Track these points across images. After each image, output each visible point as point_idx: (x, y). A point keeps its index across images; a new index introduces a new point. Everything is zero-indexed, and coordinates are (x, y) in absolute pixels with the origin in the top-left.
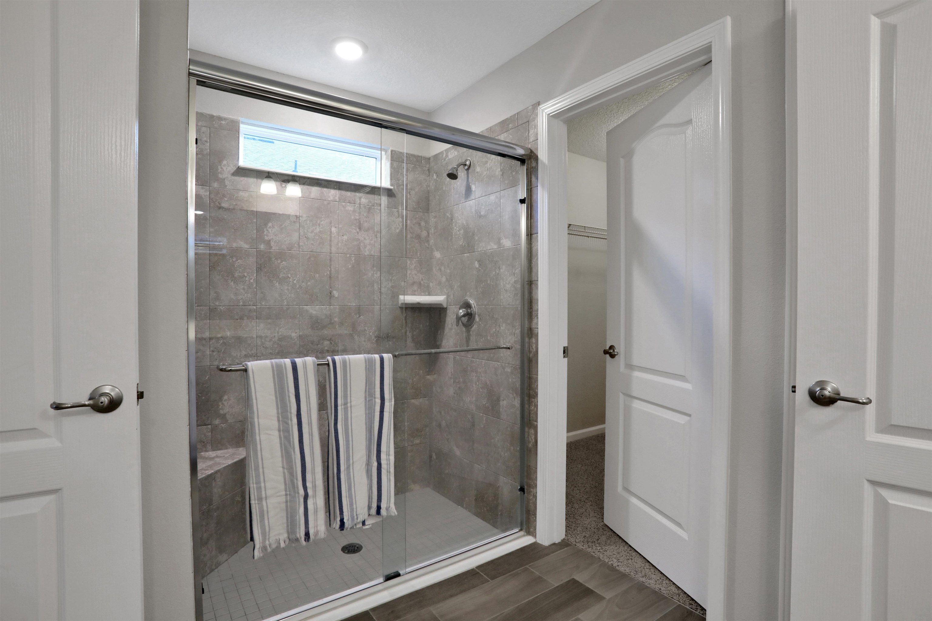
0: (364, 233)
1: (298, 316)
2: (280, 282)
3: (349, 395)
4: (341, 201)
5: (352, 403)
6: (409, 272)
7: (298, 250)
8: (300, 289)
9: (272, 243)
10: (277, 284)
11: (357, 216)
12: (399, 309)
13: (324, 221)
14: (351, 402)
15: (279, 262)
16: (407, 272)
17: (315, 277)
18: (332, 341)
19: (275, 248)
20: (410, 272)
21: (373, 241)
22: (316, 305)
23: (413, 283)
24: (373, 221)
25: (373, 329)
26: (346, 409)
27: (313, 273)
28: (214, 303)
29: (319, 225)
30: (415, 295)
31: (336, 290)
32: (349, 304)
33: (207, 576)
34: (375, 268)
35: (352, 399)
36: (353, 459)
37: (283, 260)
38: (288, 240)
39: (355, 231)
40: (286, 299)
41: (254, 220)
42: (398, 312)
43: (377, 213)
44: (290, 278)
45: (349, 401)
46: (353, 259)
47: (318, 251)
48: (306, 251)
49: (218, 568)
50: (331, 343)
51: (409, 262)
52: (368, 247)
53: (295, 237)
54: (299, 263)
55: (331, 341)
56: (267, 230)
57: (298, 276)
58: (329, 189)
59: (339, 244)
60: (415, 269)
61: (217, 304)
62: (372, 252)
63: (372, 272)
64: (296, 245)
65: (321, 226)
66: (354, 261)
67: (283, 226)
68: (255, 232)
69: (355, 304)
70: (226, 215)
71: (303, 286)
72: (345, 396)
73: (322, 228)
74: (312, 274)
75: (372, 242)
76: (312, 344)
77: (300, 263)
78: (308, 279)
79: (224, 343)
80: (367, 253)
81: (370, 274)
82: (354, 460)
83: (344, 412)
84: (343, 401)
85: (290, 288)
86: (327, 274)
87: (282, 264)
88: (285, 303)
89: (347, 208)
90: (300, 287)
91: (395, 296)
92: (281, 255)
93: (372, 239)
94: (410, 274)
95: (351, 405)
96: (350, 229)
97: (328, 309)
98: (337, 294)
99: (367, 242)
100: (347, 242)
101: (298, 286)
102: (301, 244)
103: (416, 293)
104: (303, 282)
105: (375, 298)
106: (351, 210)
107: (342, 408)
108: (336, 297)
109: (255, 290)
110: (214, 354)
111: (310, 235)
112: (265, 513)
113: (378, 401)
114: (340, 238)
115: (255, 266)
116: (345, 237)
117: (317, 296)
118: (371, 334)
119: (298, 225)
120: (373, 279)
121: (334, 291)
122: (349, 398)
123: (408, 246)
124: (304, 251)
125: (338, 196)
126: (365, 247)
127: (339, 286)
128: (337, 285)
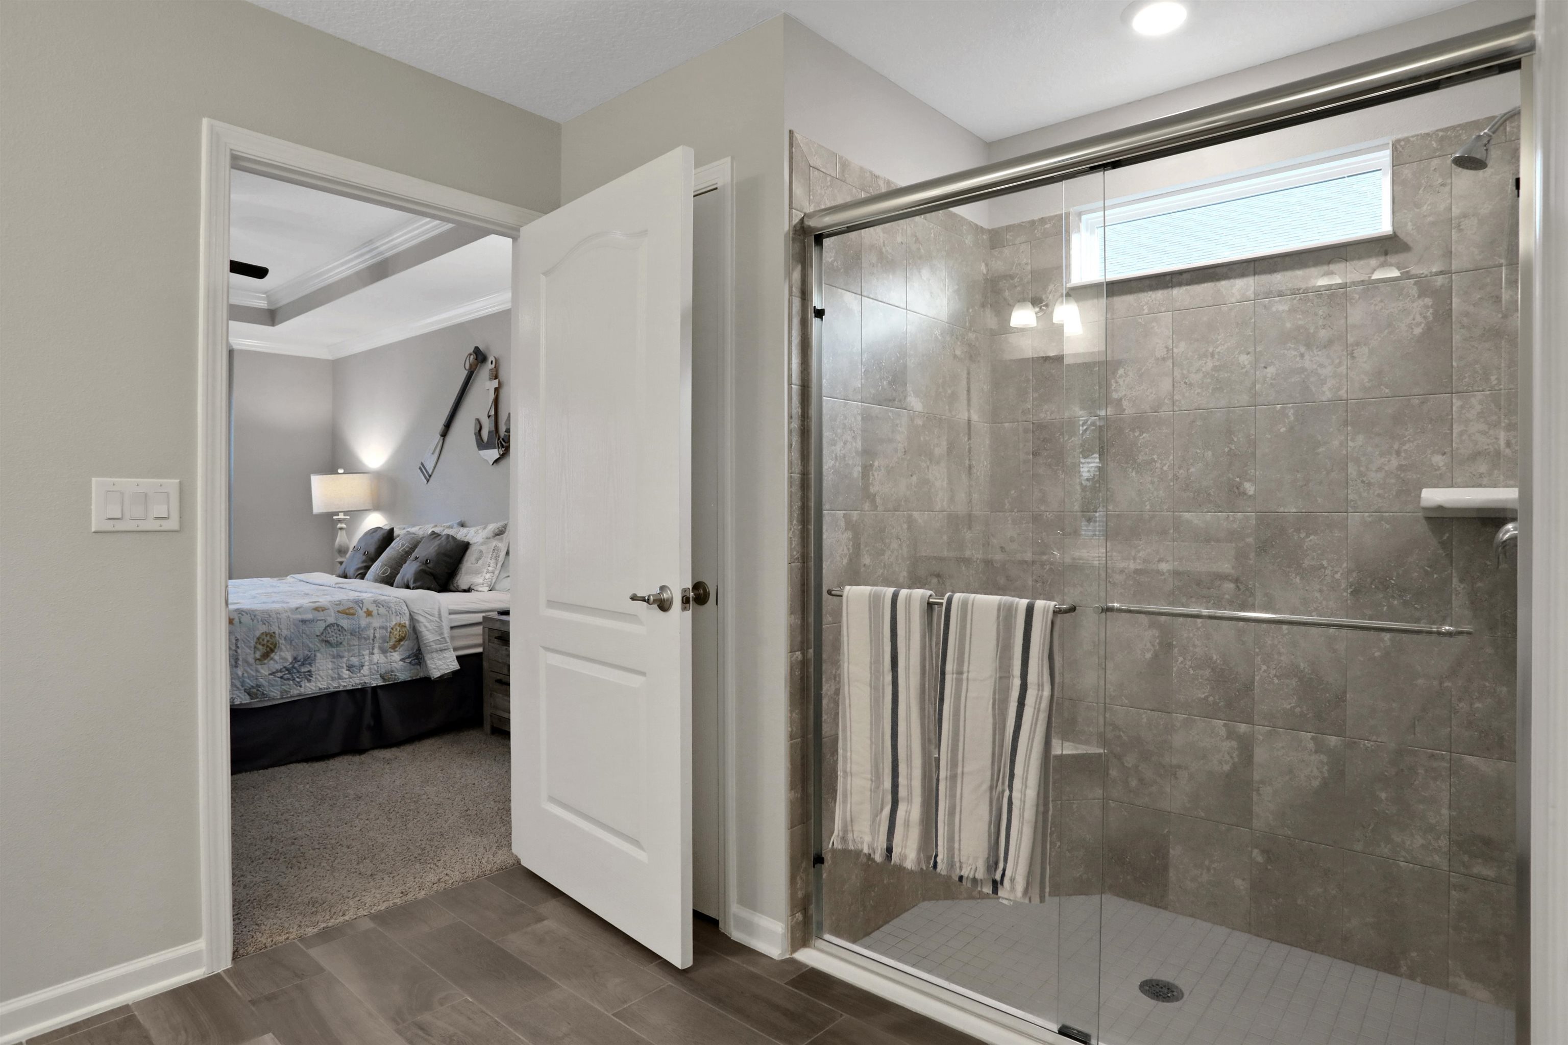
0: (1319, 353)
1: (1172, 531)
2: (1139, 470)
3: (966, 660)
4: (1259, 297)
5: (970, 674)
6: (1456, 429)
7: (1171, 409)
8: (1175, 481)
9: (1125, 404)
10: (1134, 474)
11: (1300, 319)
12: (1424, 521)
13: (1223, 345)
14: (968, 672)
15: (1137, 434)
16: (1451, 429)
17: (1203, 457)
18: (1241, 583)
19: (1129, 410)
20: (1462, 428)
21: (1345, 367)
22: (1206, 510)
23: (1475, 456)
24: (1343, 321)
25: (1345, 565)
26: (959, 682)
27: (1200, 449)
28: (1038, 508)
29: (1212, 355)
30: (1480, 486)
31: (1250, 480)
32: (1282, 509)
33: (961, 899)
34: (1349, 428)
35: (971, 668)
36: (963, 767)
37: (1143, 430)
38: (1151, 393)
39: (1295, 353)
40: (1149, 500)
41: (1095, 369)
42: (1422, 528)
43: (1354, 301)
44: (1156, 462)
45: (965, 669)
46: (1291, 413)
47: (1211, 406)
48: (1185, 409)
49: (984, 900)
50: (1238, 587)
51: (1457, 403)
52: (1330, 383)
53: (1166, 385)
54: (1173, 434)
55: (1239, 584)
56: (1117, 382)
57: (1171, 458)
58: (1232, 281)
59: (1258, 386)
60: (1482, 420)
61: (1043, 508)
62: (1342, 393)
63: (1343, 438)
64: (1166, 401)
65: (1216, 356)
66: (1292, 418)
67: (1143, 371)
68: (1098, 388)
69: (1294, 510)
70: (1054, 369)
71: (1181, 474)
72: (960, 660)
73: (1218, 360)
74: (1198, 451)
75: (1343, 369)
76: (1198, 584)
77: (1175, 433)
78: (1191, 461)
79: (1051, 569)
80: (1328, 395)
81: (1336, 443)
82: (966, 770)
83: (956, 685)
84: (955, 667)
85: (1156, 480)
86: (1231, 449)
87: (1142, 437)
88: (1148, 507)
89: (1274, 309)
90: (1176, 478)
91: (1412, 490)
92: (1140, 422)
93: (1340, 363)
94: (1461, 434)
95: (968, 676)
96: (1282, 352)
97: (1231, 519)
98: (1253, 489)
99: (1327, 371)
100: (1274, 379)
101: (1170, 477)
102: (1176, 397)
103: (1485, 481)
104: (1180, 468)
105: (1349, 496)
106: (1283, 311)
107: (952, 679)
108: (1250, 496)
109: (1098, 485)
110: (1038, 585)
111: (1195, 378)
112: (849, 793)
113: (1017, 682)
114: (1258, 373)
115: (1098, 445)
116: (1271, 370)
117: (1209, 494)
118: (1338, 576)
119: (1169, 363)
120: (1344, 452)
121: (1245, 483)
122: (966, 664)
123: (1454, 364)
124: (1182, 409)
125: (1252, 289)
126: (1323, 382)
127: (1257, 473)
128: (1253, 471)
